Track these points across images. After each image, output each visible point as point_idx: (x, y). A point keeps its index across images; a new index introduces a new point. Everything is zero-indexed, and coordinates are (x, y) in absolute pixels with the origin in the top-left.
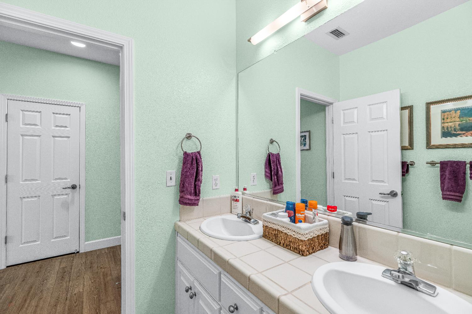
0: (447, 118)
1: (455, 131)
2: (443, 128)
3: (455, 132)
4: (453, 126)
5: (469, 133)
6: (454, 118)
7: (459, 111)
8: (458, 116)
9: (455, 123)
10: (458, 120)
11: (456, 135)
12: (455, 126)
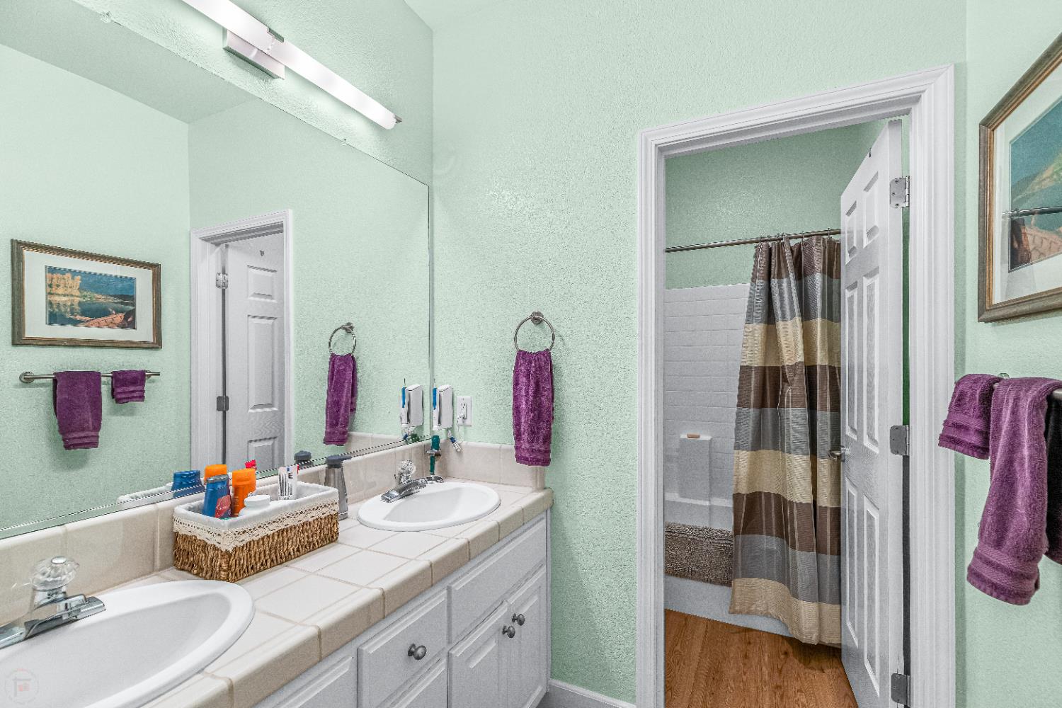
0: (58, 286)
1: (72, 314)
2: (50, 304)
3: (72, 317)
4: (69, 304)
5: (95, 320)
6: (70, 287)
7: (79, 277)
8: (78, 287)
9: (72, 298)
10: (78, 293)
11: (75, 323)
12: (72, 305)
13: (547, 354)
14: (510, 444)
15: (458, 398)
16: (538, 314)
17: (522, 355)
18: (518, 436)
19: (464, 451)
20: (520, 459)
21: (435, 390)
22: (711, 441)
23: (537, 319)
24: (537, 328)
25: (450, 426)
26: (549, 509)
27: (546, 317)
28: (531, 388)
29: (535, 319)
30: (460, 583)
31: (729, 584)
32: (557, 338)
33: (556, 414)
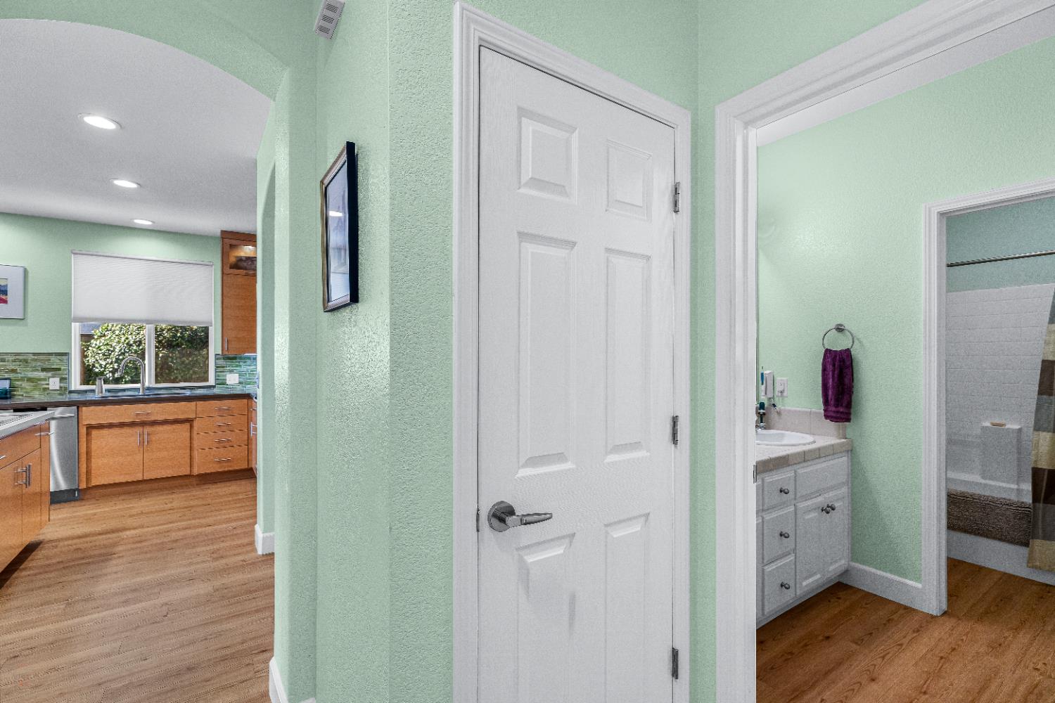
13: (848, 352)
14: (820, 408)
15: (778, 379)
16: (841, 325)
17: (828, 352)
18: (826, 402)
19: (782, 412)
20: (827, 417)
21: (762, 374)
22: (1020, 430)
23: (840, 329)
24: (840, 334)
25: (772, 396)
26: (850, 451)
27: (847, 327)
28: (836, 372)
29: (838, 328)
30: (803, 470)
31: (1026, 544)
32: (856, 342)
33: (854, 390)
